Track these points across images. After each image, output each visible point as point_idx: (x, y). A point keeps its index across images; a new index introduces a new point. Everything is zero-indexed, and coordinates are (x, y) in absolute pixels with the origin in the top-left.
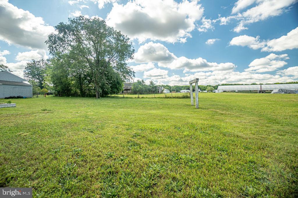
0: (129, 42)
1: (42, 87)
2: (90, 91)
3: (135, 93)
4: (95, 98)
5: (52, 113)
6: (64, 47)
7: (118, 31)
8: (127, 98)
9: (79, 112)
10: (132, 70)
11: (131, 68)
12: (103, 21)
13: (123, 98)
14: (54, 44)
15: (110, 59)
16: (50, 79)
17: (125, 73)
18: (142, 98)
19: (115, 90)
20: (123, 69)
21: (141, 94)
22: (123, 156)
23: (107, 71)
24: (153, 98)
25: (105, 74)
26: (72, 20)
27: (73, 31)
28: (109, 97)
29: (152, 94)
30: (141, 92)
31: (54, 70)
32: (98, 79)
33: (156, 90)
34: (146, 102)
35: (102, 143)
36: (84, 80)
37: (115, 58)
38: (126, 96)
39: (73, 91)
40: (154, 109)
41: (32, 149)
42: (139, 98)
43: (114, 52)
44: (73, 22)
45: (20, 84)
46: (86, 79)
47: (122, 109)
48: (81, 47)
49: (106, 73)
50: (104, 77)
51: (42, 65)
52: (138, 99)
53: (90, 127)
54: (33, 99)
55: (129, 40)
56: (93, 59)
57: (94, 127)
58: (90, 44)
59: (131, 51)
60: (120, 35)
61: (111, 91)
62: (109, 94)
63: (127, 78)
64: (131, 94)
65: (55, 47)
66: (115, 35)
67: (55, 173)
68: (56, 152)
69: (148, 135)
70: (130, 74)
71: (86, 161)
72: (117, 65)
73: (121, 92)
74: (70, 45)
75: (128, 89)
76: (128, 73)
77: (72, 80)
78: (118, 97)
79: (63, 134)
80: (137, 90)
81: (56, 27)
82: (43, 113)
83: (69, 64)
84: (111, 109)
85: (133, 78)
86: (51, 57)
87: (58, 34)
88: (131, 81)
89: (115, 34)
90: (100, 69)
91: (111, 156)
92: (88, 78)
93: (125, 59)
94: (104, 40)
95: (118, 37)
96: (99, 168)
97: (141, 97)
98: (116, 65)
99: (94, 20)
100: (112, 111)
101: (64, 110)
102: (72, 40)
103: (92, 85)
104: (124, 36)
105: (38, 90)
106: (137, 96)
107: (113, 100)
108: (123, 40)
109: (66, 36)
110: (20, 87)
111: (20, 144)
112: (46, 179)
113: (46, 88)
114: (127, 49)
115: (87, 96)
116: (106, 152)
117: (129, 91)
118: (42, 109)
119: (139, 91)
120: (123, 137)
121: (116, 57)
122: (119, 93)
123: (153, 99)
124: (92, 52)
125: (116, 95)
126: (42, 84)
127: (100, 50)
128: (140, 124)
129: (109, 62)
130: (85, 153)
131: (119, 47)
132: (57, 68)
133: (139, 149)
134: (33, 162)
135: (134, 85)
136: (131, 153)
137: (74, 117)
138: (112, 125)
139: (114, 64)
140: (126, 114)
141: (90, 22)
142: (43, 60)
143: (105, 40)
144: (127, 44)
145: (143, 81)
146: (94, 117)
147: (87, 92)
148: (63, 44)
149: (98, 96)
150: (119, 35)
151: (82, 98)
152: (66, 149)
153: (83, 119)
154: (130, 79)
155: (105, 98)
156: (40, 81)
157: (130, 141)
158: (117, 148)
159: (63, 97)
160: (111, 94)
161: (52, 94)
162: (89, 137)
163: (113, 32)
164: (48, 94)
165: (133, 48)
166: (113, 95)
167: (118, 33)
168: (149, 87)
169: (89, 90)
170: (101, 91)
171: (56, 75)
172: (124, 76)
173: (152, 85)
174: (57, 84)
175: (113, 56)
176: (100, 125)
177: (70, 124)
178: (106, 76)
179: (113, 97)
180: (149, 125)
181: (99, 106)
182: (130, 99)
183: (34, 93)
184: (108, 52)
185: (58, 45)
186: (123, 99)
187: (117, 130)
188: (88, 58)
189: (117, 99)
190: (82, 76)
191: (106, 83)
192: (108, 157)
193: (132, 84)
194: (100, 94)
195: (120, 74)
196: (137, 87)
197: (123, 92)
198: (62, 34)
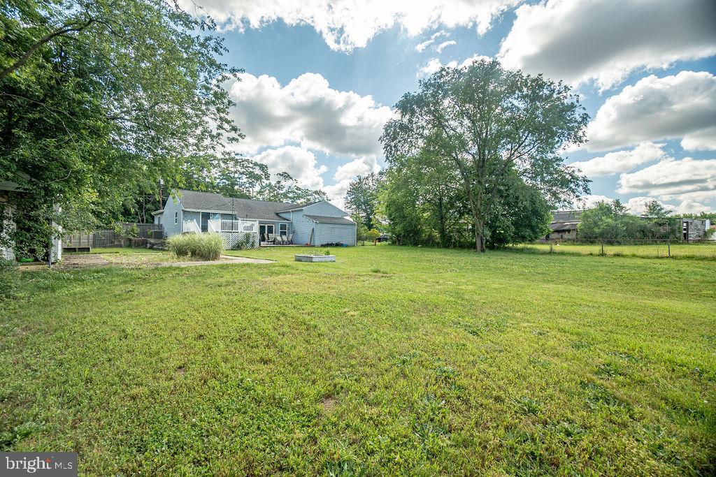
0: (569, 96)
1: (370, 227)
2: (462, 235)
3: (589, 239)
4: (472, 250)
5: (390, 278)
6: (411, 141)
7: (534, 76)
8: (562, 253)
9: (441, 282)
10: (580, 175)
11: (576, 169)
12: (495, 63)
13: (551, 253)
14: (393, 141)
15: (514, 154)
16: (384, 209)
17: (556, 185)
18: (617, 255)
19: (528, 232)
20: (551, 174)
21: (610, 243)
22: (570, 422)
23: (504, 185)
24: (662, 258)
25: (500, 191)
26: (426, 84)
27: (428, 106)
28: (511, 250)
29: (655, 243)
30: (610, 237)
31: (392, 192)
32: (481, 204)
33: (673, 231)
34: (633, 268)
35: (504, 368)
36: (450, 209)
37: (528, 148)
38: (558, 247)
39: (426, 235)
40: (671, 295)
41: (364, 345)
42: (603, 254)
43: (523, 133)
44: (427, 86)
45: (340, 221)
46: (452, 206)
47: (551, 286)
48: (444, 135)
49: (502, 188)
50: (497, 200)
51: (371, 184)
52: (602, 259)
53: (468, 320)
54: (357, 249)
55: (569, 93)
56: (470, 157)
57: (481, 323)
58: (462, 125)
59: (576, 121)
60: (541, 86)
61: (515, 233)
62: (508, 243)
63: (562, 199)
64: (574, 242)
65: (395, 147)
66: (525, 89)
67: (404, 406)
68: (404, 362)
69: (662, 381)
70: (572, 185)
71: (466, 402)
72: (533, 165)
73: (544, 237)
74: (422, 136)
75: (565, 228)
76: (564, 183)
77: (424, 210)
78: (536, 249)
79: (414, 327)
80: (597, 230)
81: (397, 106)
82: (375, 277)
83: (419, 177)
84: (518, 282)
85: (583, 196)
86: (387, 165)
87: (400, 118)
88: (577, 205)
89: (526, 86)
90: (486, 182)
91: (534, 411)
92: (459, 204)
93: (556, 146)
94: (496, 108)
95: (534, 92)
96: (502, 431)
97: (612, 253)
98: (529, 167)
99: (472, 69)
100: (523, 287)
101: (412, 274)
102: (425, 124)
103: (467, 222)
104: (552, 83)
105: (364, 231)
106: (596, 249)
107: (523, 259)
108: (551, 95)
109: (414, 120)
110: (340, 226)
111: (347, 331)
112: (390, 413)
113: (377, 228)
114: (561, 117)
115: (455, 247)
116: (517, 394)
117: (566, 236)
118: (372, 268)
119: (602, 235)
120: (565, 365)
121: (529, 145)
122: (537, 241)
123: (661, 261)
124: (467, 144)
125: (529, 246)
126: (370, 220)
127: (487, 134)
128: (619, 336)
129: (509, 160)
130: (464, 382)
131: (538, 117)
132: (397, 188)
133: (626, 417)
134: (368, 370)
135: (586, 217)
136: (598, 421)
137: (432, 293)
138: (526, 324)
139: (525, 165)
140: (565, 299)
141: (464, 74)
142: (372, 175)
143: (499, 108)
144: (563, 104)
145: (617, 203)
146: (476, 297)
147: (455, 236)
148: (408, 136)
149: (482, 247)
150: (538, 84)
151: (443, 250)
152: (422, 361)
153: (452, 299)
154: (574, 200)
155: (498, 253)
156: (368, 214)
157: (589, 382)
158: (550, 391)
159: (406, 247)
160: (514, 242)
161: (386, 239)
162: (469, 345)
163: (519, 83)
164: (379, 240)
165: (583, 112)
166: (520, 246)
167: (533, 81)
168: (643, 222)
169: (458, 231)
170: (488, 233)
171: (394, 202)
172: (554, 194)
173: (657, 214)
174: (397, 221)
175: (522, 143)
176: (492, 318)
177: (426, 305)
178: (502, 196)
179: (521, 251)
180: (660, 347)
181: (486, 272)
182: (575, 259)
183: (359, 238)
184: (508, 135)
185: (399, 142)
186: (549, 257)
187: (543, 341)
188: (459, 157)
189: (531, 256)
190: (445, 199)
191: (502, 215)
192: (524, 410)
193: (579, 214)
194: (487, 241)
195: (541, 189)
196: (595, 223)
197: (548, 237)
198: (407, 117)
